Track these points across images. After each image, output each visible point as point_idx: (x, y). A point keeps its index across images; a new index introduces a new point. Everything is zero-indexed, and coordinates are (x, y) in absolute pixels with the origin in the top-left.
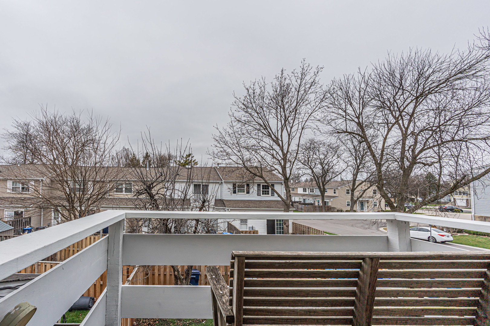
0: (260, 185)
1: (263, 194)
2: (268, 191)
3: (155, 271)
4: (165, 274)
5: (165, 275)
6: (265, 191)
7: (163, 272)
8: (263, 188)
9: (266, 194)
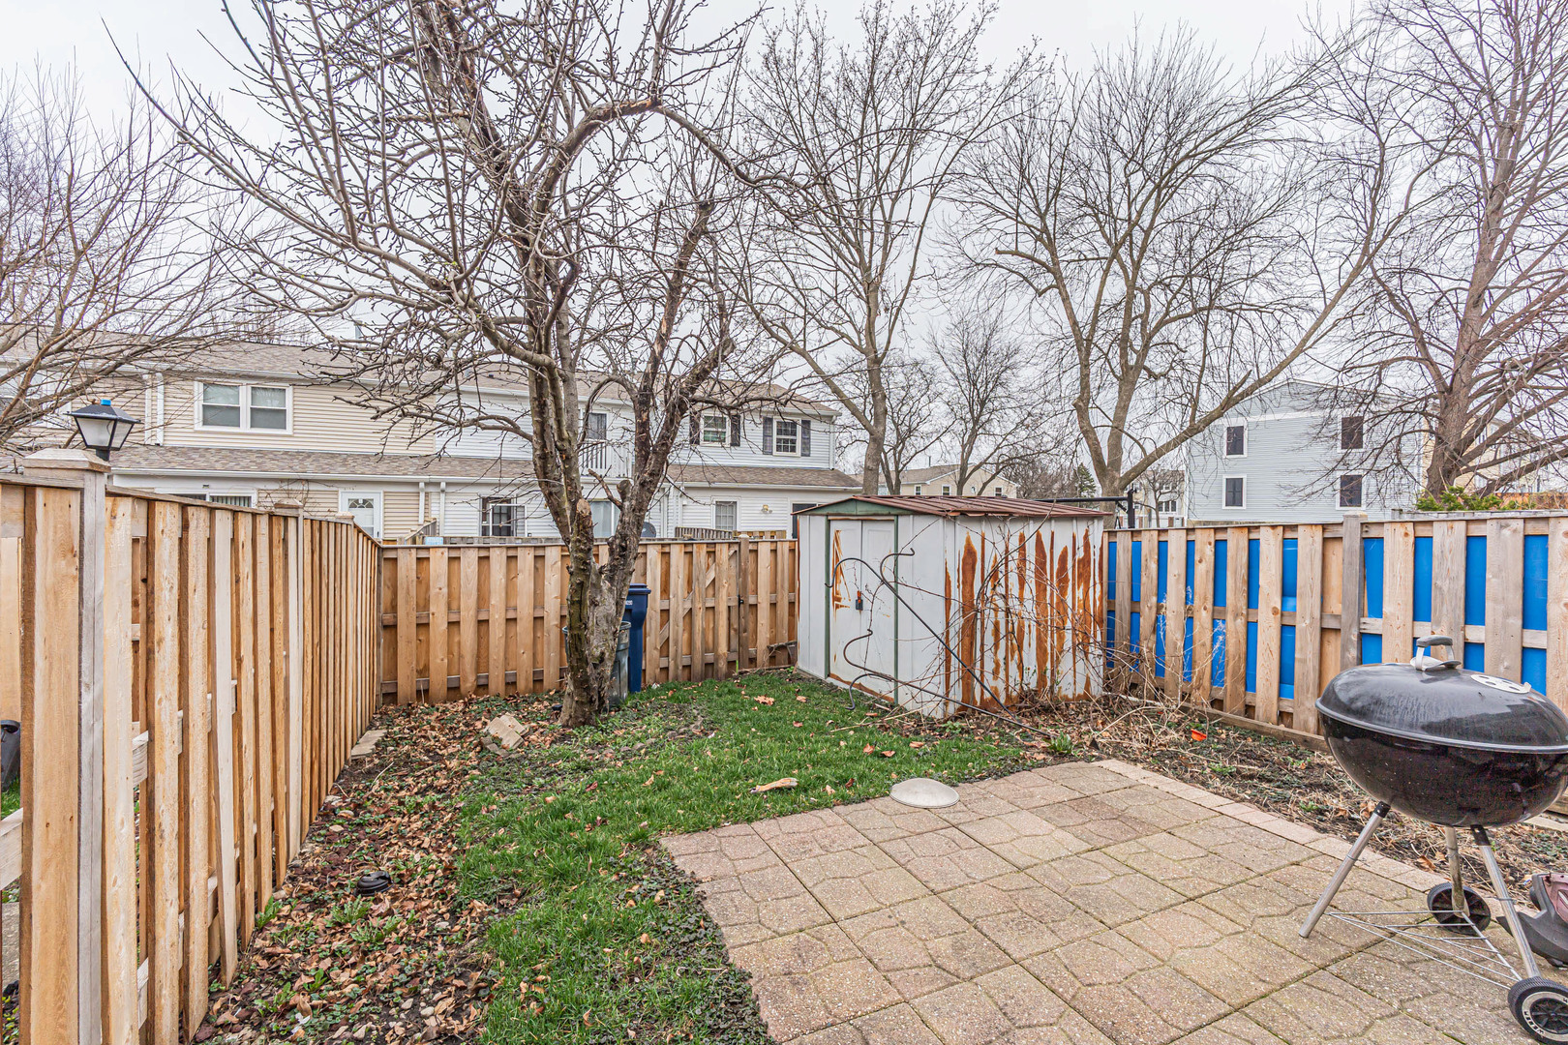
0: (771, 420)
1: (779, 448)
2: (793, 442)
3: (432, 609)
4: (483, 617)
5: (483, 624)
6: (786, 441)
7: (472, 612)
8: (779, 432)
9: (786, 449)
